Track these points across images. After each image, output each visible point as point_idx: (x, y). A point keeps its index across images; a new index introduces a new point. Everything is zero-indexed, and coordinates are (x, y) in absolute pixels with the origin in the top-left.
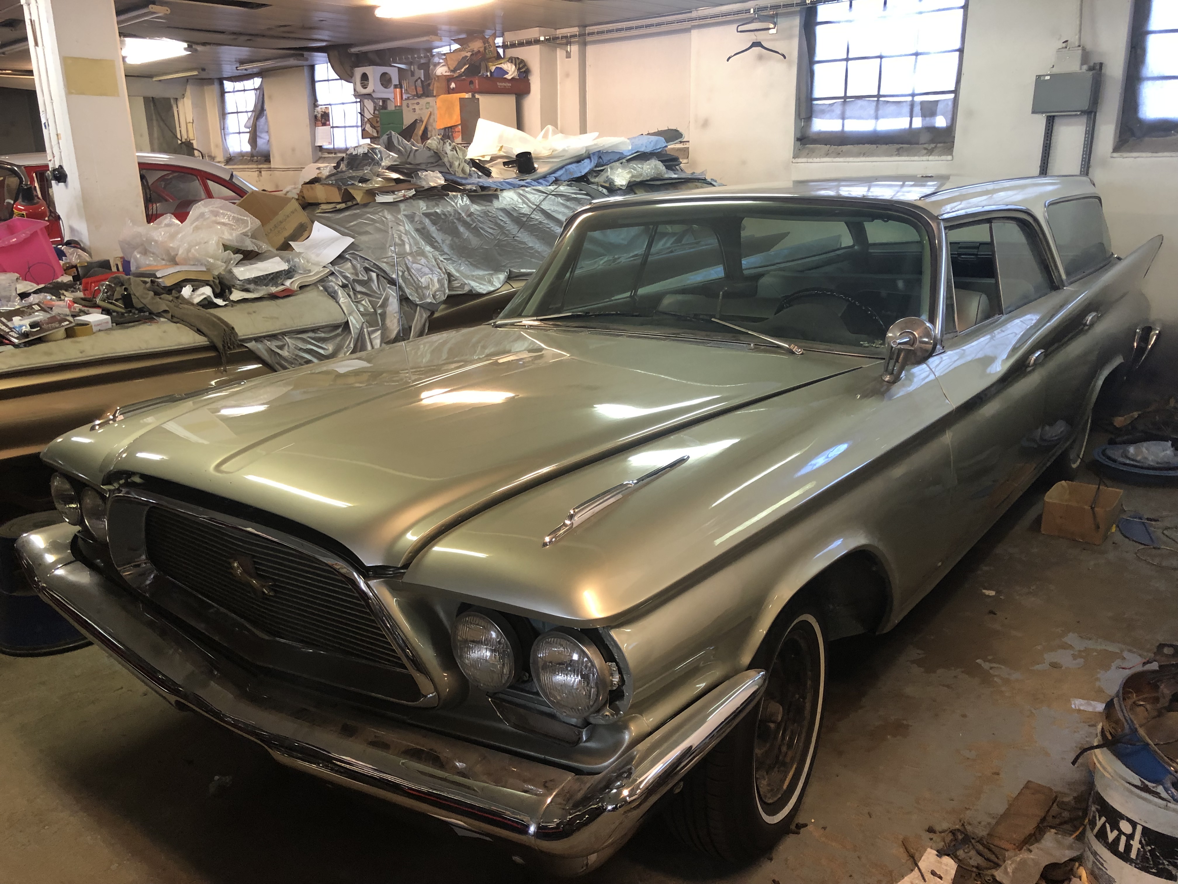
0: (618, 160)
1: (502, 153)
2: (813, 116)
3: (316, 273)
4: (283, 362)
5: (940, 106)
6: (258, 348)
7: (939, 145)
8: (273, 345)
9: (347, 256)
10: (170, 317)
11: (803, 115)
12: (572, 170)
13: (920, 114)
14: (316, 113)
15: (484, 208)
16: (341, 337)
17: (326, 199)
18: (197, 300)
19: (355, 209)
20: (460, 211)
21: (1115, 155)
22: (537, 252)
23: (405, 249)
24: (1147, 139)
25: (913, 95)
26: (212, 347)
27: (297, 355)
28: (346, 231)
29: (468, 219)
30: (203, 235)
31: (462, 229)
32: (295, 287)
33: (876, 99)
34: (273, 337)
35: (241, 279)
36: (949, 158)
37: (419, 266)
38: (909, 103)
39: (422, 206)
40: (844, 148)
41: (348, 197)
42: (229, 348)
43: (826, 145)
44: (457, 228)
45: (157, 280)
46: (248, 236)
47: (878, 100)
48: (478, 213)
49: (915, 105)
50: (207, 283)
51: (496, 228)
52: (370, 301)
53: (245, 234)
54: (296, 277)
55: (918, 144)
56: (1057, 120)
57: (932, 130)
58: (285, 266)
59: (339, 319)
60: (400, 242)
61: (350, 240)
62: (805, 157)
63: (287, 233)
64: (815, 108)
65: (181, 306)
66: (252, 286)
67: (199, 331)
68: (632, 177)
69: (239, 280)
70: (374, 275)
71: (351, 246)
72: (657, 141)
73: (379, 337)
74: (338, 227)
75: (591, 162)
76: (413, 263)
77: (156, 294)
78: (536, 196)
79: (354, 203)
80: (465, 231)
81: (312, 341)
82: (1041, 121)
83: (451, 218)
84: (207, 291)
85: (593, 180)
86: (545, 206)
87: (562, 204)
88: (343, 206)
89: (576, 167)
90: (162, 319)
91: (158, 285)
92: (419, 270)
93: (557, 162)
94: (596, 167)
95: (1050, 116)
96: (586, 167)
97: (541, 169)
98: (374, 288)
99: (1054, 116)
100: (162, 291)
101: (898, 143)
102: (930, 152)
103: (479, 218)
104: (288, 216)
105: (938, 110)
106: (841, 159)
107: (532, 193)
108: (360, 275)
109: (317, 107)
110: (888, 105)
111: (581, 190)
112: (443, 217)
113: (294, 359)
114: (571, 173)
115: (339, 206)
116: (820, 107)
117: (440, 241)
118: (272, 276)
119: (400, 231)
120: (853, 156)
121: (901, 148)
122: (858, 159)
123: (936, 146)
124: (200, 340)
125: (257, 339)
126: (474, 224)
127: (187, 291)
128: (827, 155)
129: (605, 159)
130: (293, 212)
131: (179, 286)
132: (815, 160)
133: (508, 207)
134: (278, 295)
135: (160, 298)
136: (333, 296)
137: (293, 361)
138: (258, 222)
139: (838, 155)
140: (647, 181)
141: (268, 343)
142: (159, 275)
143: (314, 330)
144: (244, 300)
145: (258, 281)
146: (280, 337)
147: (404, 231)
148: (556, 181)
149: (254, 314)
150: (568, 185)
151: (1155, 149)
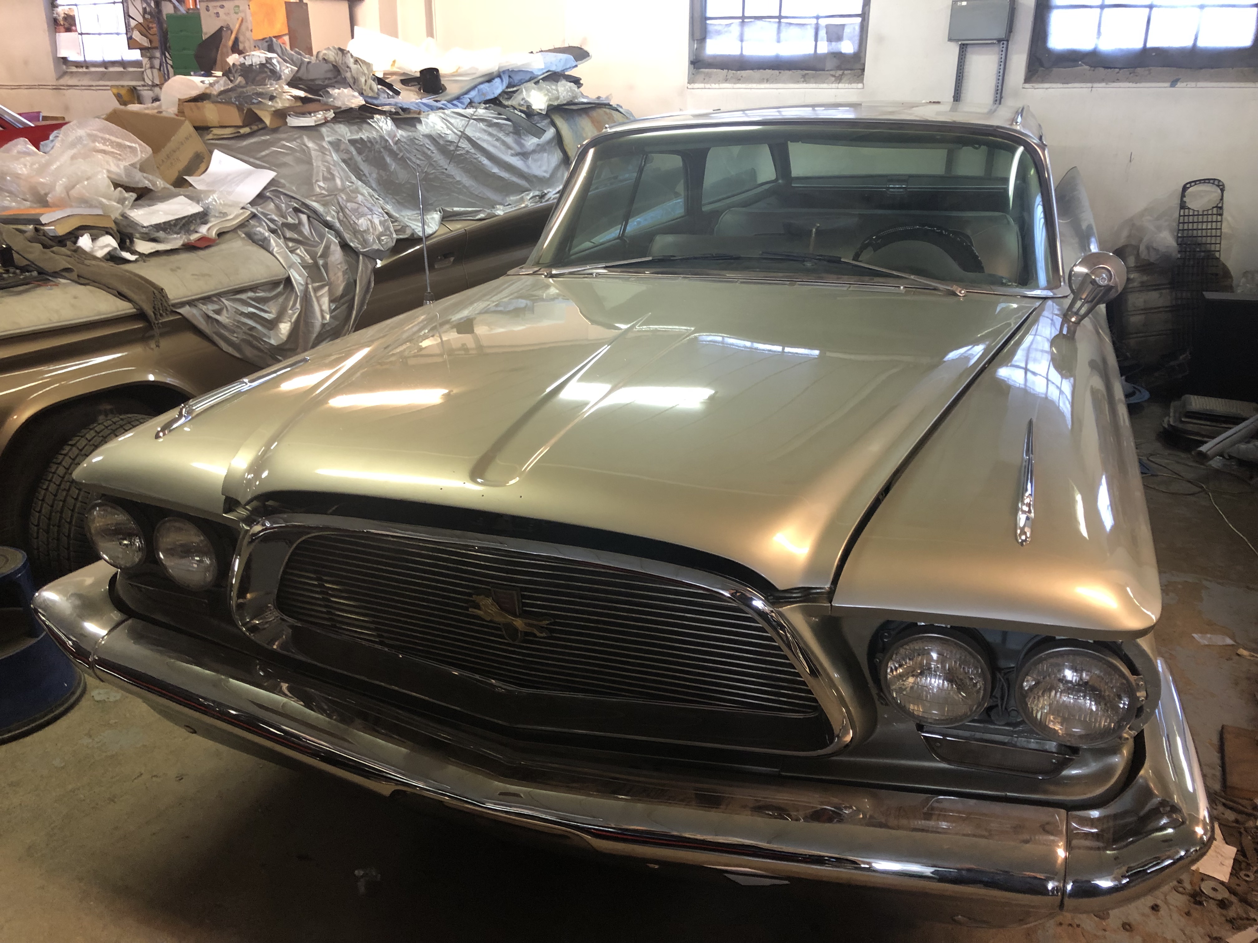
0: (529, 80)
1: (395, 69)
2: (708, 36)
3: (235, 216)
4: (222, 331)
5: (847, 30)
6: (194, 315)
7: (846, 72)
8: (209, 309)
9: (268, 194)
10: (75, 278)
11: (698, 35)
12: (484, 91)
13: (825, 38)
14: (55, 15)
15: (410, 134)
16: (284, 296)
17: (219, 122)
18: (100, 254)
19: (262, 135)
20: (387, 138)
21: (1027, 85)
22: (464, 186)
23: (336, 184)
24: (1055, 70)
25: (818, 18)
26: (140, 316)
27: (239, 322)
28: (258, 162)
29: (395, 148)
30: (83, 166)
31: (388, 160)
32: (213, 234)
33: (777, 20)
34: (207, 299)
35: (145, 225)
36: (860, 85)
37: (355, 206)
38: (813, 26)
39: (345, 132)
40: (744, 73)
41: (252, 119)
42: (161, 315)
43: (723, 69)
44: (384, 159)
45: (42, 228)
46: (136, 168)
47: (780, 22)
48: (405, 140)
49: (820, 28)
50: (107, 232)
51: (423, 158)
52: (306, 250)
53: (133, 165)
54: (213, 222)
55: (824, 70)
56: (969, 49)
57: (838, 55)
58: (194, 208)
59: (278, 273)
60: (329, 176)
61: (268, 175)
62: (702, 83)
63: (181, 165)
64: (710, 28)
65: (87, 262)
66: (161, 234)
67: (121, 295)
68: (550, 100)
69: (144, 227)
70: (304, 218)
71: (272, 183)
72: (566, 60)
73: (327, 295)
74: (246, 158)
75: (502, 81)
76: (348, 201)
77: (45, 246)
78: (458, 120)
79: (260, 126)
80: (392, 162)
81: (253, 303)
82: (954, 49)
83: (377, 146)
84: (108, 243)
85: (506, 103)
86: (469, 132)
87: (485, 131)
88: (247, 130)
89: (489, 87)
90: (63, 281)
91: (45, 234)
92: (354, 211)
93: (466, 81)
94: (507, 87)
95: (964, 45)
96: (498, 87)
97: (452, 89)
98: (306, 233)
99: (967, 44)
100: (50, 242)
101: (802, 69)
102: (839, 79)
103: (406, 146)
104: (182, 144)
105: (845, 34)
106: (743, 86)
107: (453, 117)
108: (289, 218)
109: (57, 7)
110: (792, 27)
111: (500, 114)
112: (369, 145)
113: (237, 326)
114: (484, 94)
115: (243, 131)
116: (716, 28)
117: (368, 175)
118: (184, 221)
119: (327, 162)
120: (755, 83)
121: (806, 74)
122: (762, 86)
123: (843, 74)
124: (123, 307)
125: (191, 303)
126: (401, 154)
127: (84, 242)
128: (726, 80)
129: (516, 78)
130: (187, 139)
131: (74, 235)
132: (713, 86)
133: (433, 133)
134: (198, 245)
135: (53, 252)
136: (263, 244)
137: (236, 330)
138: (149, 150)
139: (739, 80)
140: (564, 105)
141: (204, 308)
142: (44, 220)
143: (253, 288)
144: (157, 253)
145: (167, 227)
146: (215, 299)
147: (332, 163)
148: (471, 104)
149: (179, 271)
150: (486, 108)
151: (1066, 80)
